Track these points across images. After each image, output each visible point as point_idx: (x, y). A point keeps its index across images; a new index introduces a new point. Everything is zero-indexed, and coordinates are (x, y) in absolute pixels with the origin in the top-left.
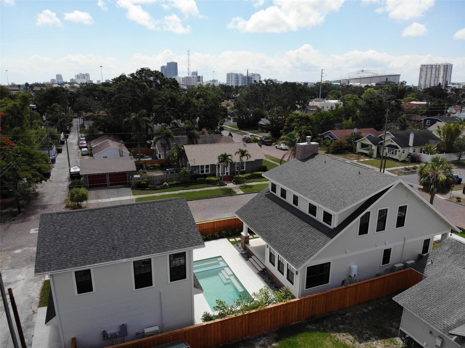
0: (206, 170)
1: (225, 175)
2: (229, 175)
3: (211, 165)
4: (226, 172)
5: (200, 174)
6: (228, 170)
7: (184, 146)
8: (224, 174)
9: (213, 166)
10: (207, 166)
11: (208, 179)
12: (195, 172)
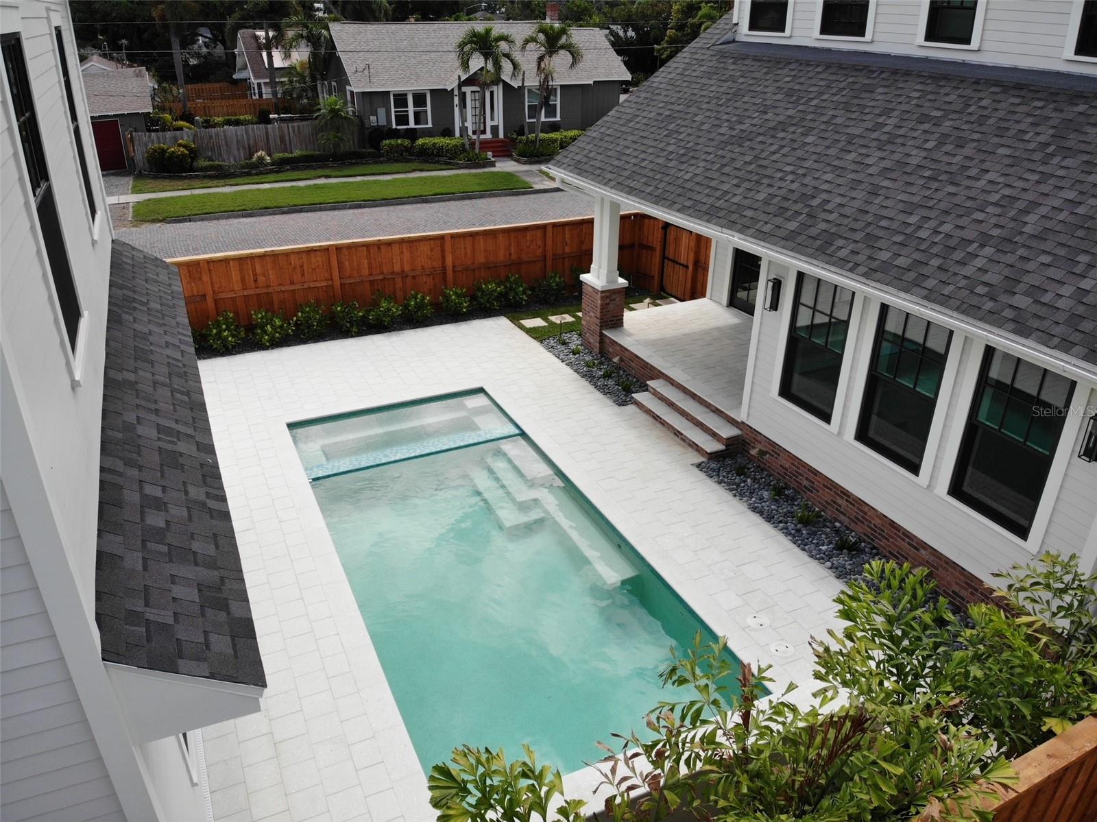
0: (417, 114)
1: (488, 135)
2: (501, 135)
3: (434, 92)
4: (489, 123)
5: (394, 127)
6: (497, 119)
7: (331, 25)
8: (484, 132)
9: (441, 96)
10: (419, 99)
11: (423, 145)
12: (373, 118)
